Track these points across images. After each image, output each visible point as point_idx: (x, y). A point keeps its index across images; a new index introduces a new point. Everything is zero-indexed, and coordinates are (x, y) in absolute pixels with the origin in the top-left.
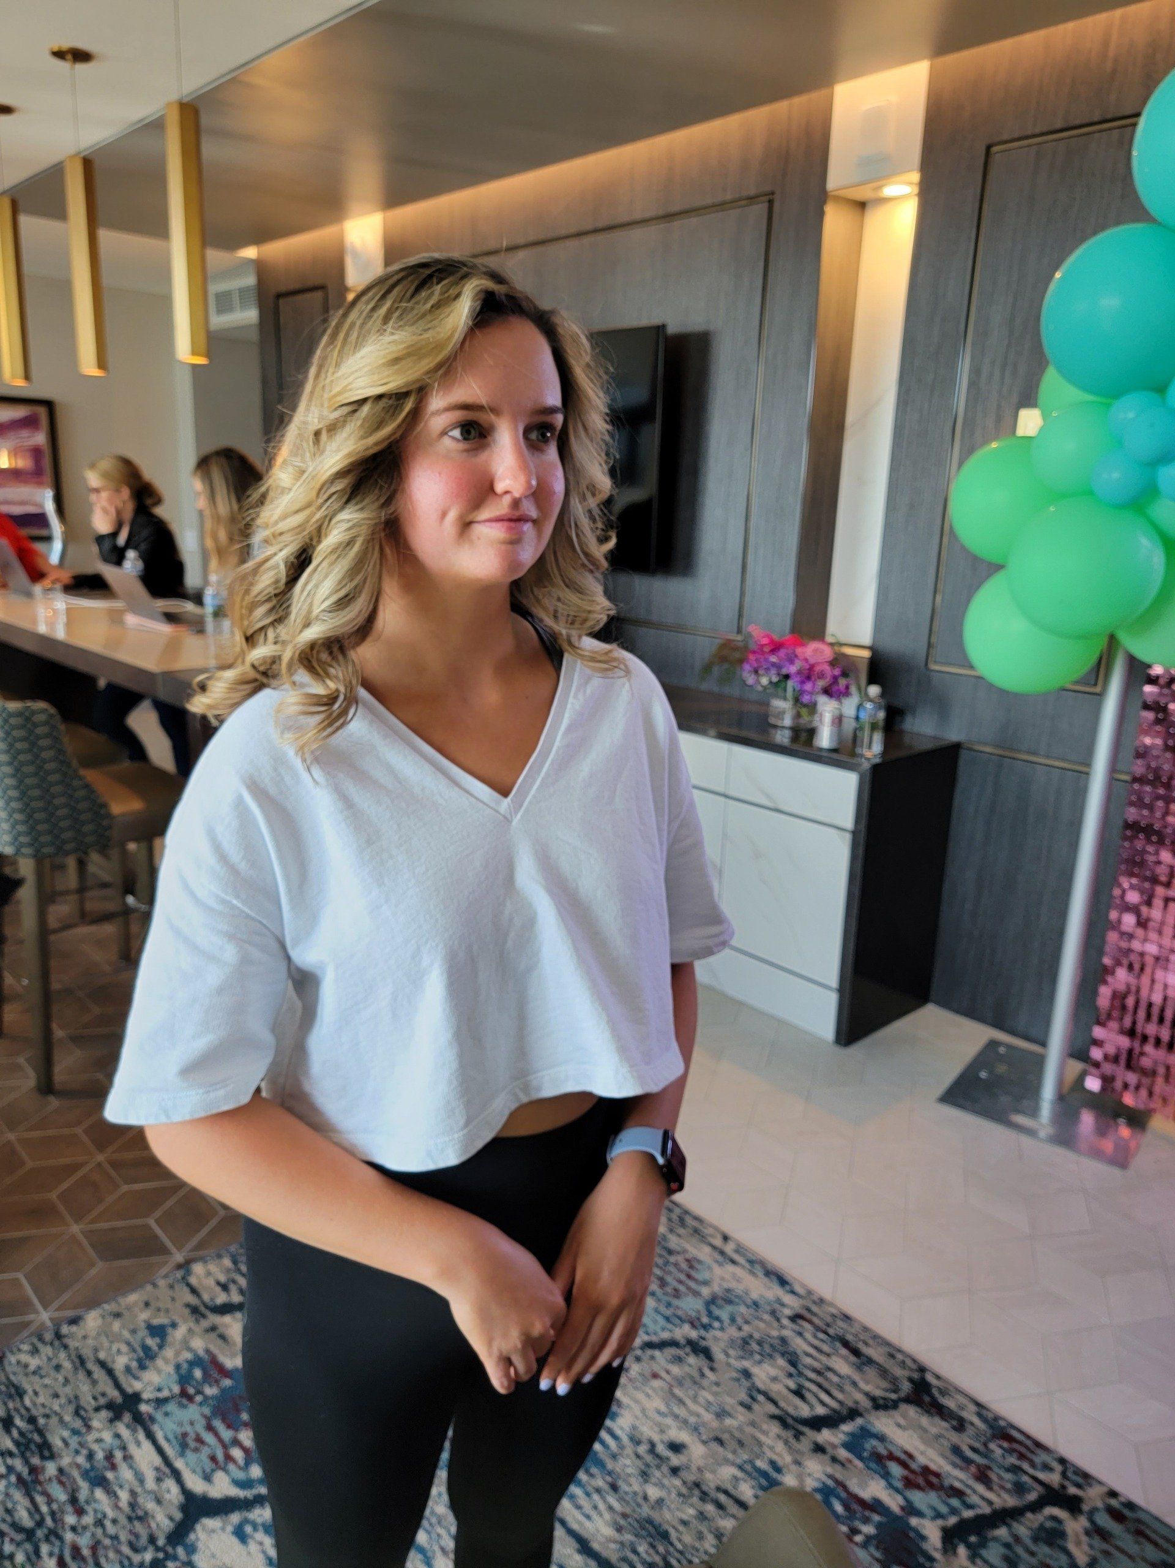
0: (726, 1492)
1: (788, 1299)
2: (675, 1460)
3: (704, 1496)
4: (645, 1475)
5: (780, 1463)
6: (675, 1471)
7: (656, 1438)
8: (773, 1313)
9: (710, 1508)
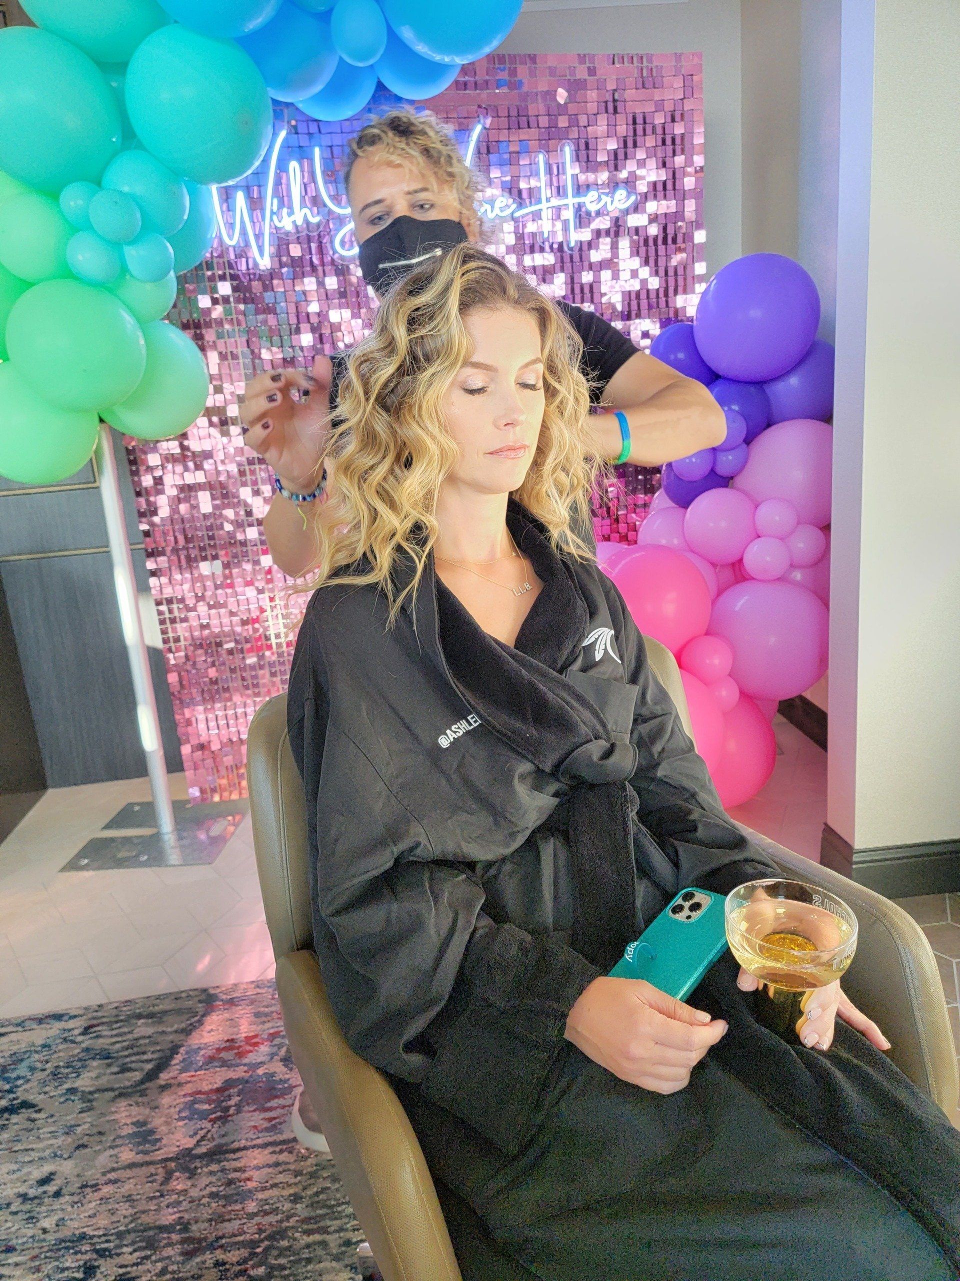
0: (113, 1170)
1: (71, 1024)
2: (51, 1188)
3: (95, 1187)
4: (31, 1219)
5: (141, 1118)
6: (58, 1194)
7: (22, 1189)
8: (65, 1040)
9: (106, 1190)
